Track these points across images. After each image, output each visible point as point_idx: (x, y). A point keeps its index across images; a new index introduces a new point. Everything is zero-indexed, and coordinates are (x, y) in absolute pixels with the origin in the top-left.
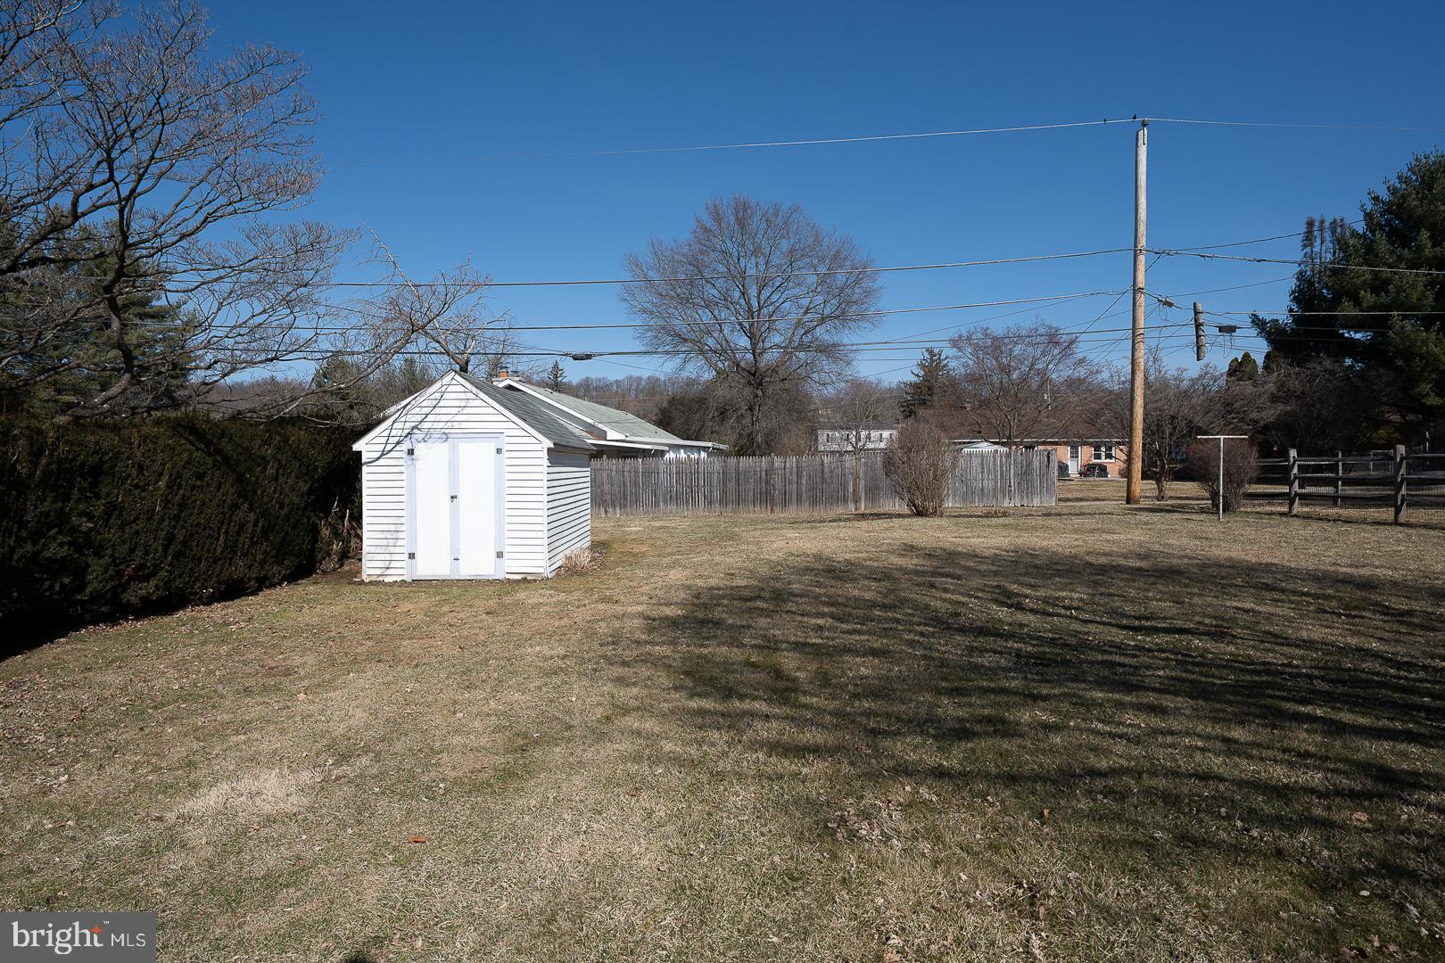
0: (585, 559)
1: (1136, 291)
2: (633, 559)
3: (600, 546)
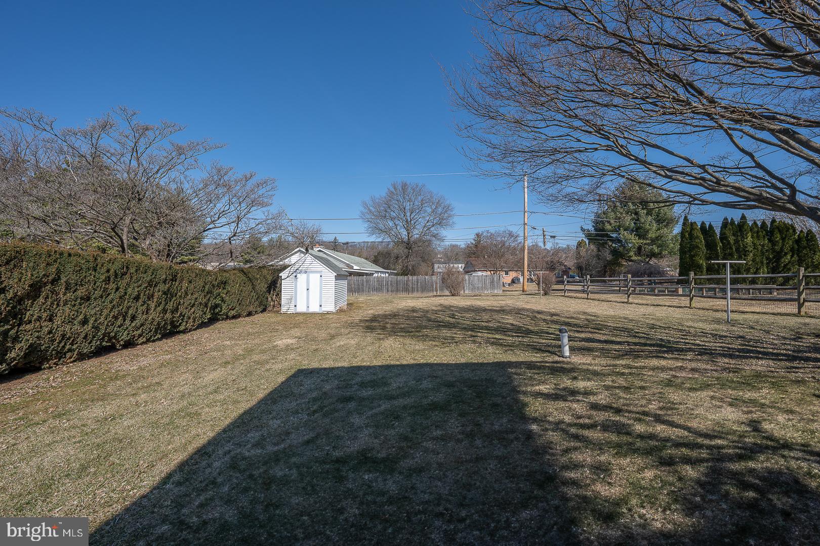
0: (345, 307)
1: (525, 224)
2: (359, 308)
3: (350, 305)
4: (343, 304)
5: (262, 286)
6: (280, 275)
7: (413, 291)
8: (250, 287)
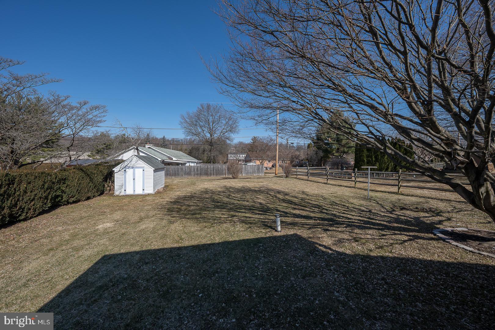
0: (162, 190)
2: (172, 189)
3: (166, 187)
4: (161, 187)
5: (100, 178)
6: (113, 170)
7: (211, 175)
8: (88, 180)
